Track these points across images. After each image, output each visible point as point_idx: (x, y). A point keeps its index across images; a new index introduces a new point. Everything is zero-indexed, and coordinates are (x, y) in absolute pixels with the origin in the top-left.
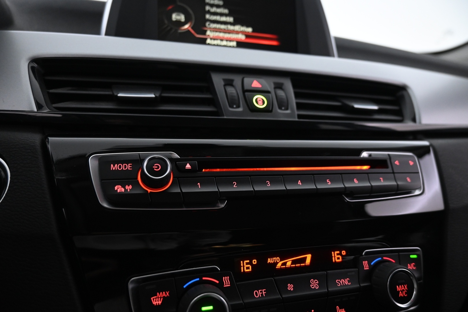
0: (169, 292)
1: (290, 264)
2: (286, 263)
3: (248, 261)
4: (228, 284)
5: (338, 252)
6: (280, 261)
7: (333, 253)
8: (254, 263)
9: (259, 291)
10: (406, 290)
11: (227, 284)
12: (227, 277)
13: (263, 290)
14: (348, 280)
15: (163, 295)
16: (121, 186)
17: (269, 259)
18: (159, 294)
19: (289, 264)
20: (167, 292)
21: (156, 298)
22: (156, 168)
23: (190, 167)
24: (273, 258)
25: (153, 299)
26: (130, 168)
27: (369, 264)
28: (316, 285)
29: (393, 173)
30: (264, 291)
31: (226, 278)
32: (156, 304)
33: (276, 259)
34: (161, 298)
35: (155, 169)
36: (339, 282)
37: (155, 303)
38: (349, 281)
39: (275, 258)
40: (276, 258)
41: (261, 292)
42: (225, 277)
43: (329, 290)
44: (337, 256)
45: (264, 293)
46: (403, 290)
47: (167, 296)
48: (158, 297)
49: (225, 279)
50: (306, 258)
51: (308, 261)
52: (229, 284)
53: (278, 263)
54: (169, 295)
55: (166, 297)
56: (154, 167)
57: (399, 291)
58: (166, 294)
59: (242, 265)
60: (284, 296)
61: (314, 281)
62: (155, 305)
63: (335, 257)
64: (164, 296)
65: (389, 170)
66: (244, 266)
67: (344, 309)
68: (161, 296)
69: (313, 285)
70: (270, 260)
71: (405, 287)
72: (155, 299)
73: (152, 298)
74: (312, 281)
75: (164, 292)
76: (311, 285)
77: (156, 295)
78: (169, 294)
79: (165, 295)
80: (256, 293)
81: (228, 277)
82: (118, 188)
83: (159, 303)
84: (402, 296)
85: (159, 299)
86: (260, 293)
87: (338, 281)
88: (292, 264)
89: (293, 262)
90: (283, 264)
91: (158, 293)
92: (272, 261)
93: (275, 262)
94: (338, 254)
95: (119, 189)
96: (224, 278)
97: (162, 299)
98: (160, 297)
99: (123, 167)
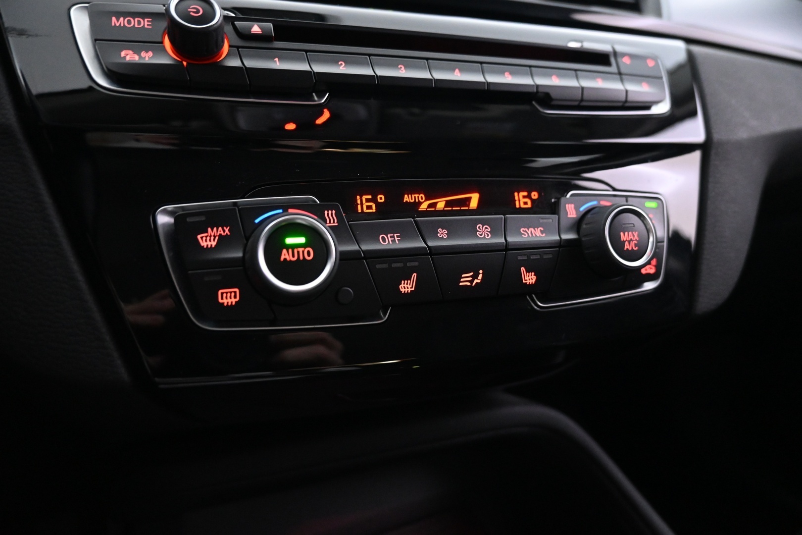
0: (228, 228)
1: (443, 206)
2: (436, 203)
3: (370, 197)
4: (334, 223)
5: (525, 194)
6: (426, 200)
7: (516, 194)
8: (379, 201)
9: (389, 235)
10: (636, 240)
11: (332, 222)
12: (332, 211)
13: (395, 235)
14: (541, 230)
15: (219, 233)
16: (133, 52)
17: (406, 196)
18: (212, 230)
19: (441, 205)
20: (225, 228)
21: (206, 237)
22: (194, 12)
23: (260, 30)
24: (413, 195)
25: (202, 238)
26: (148, 25)
27: (577, 208)
28: (487, 234)
29: (620, 74)
30: (397, 237)
31: (330, 212)
32: (207, 245)
33: (418, 197)
34: (215, 237)
35: (192, 13)
36: (526, 231)
37: (204, 244)
38: (542, 232)
39: (416, 195)
40: (418, 195)
41: (391, 237)
42: (328, 211)
43: (509, 239)
44: (523, 200)
45: (396, 239)
46: (631, 240)
47: (225, 234)
48: (209, 235)
49: (328, 214)
50: (470, 198)
51: (474, 204)
52: (336, 221)
53: (421, 203)
54: (229, 234)
55: (224, 236)
56: (189, 10)
57: (624, 242)
58: (224, 231)
59: (359, 202)
60: (430, 244)
61: (483, 228)
62: (205, 247)
63: (519, 200)
64: (220, 235)
65: (613, 69)
66: (362, 204)
67: (533, 273)
68: (216, 235)
69: (481, 233)
70: (407, 198)
71: (634, 236)
72: (204, 238)
73: (199, 237)
74: (480, 226)
75: (220, 228)
76: (478, 233)
77: (207, 232)
78: (229, 230)
79: (222, 232)
80: (383, 237)
81: (334, 212)
82: (127, 55)
83: (211, 245)
84: (630, 249)
85: (212, 238)
86: (390, 239)
87: (523, 231)
88: (446, 206)
89: (448, 204)
90: (430, 206)
91: (209, 229)
92: (412, 199)
93: (417, 201)
94: (524, 197)
95: (129, 55)
96: (326, 212)
97: (217, 238)
98: (213, 234)
99: (134, 22)
